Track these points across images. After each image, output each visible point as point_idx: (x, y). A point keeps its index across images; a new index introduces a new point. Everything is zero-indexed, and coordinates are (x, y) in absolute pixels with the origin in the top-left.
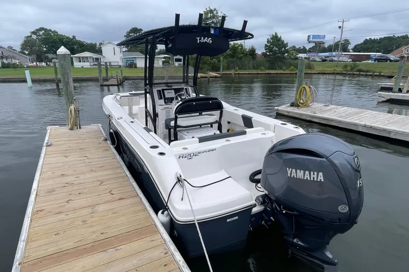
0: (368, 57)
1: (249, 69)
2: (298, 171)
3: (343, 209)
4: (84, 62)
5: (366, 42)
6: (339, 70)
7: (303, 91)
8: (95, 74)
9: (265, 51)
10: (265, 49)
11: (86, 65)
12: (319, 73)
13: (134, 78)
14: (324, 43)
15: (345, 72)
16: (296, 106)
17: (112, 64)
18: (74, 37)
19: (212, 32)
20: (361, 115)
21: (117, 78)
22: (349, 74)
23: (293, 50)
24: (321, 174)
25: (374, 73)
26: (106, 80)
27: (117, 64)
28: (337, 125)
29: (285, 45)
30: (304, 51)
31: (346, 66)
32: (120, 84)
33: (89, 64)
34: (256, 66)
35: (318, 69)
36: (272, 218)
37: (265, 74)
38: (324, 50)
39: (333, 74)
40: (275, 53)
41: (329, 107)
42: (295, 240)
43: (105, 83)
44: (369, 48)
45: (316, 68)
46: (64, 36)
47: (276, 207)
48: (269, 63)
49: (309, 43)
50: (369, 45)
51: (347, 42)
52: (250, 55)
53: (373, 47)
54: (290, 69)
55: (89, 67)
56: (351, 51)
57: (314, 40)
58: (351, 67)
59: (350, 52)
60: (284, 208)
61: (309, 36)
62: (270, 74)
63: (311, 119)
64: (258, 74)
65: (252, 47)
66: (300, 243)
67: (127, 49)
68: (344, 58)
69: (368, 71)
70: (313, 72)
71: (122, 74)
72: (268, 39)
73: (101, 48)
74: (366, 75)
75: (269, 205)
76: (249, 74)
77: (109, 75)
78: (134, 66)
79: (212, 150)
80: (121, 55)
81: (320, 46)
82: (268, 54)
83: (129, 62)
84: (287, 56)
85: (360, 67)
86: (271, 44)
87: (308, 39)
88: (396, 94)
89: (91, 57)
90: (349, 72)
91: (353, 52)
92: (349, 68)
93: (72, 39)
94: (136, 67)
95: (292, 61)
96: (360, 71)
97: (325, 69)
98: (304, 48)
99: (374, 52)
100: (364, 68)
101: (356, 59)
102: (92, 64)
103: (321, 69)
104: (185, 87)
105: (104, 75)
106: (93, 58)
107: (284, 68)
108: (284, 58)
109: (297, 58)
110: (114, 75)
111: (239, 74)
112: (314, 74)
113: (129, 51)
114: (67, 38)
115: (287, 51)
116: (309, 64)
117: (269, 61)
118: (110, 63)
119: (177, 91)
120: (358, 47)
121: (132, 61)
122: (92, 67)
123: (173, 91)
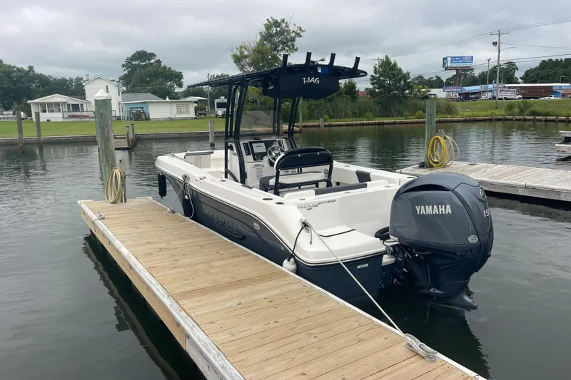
0: (550, 91)
2: (427, 207)
3: (473, 239)
4: (52, 111)
5: (544, 65)
6: (500, 113)
7: (437, 145)
9: (371, 87)
10: (372, 84)
11: (56, 116)
12: (465, 121)
14: (472, 69)
15: (510, 117)
16: (427, 167)
18: (31, 68)
19: (320, 71)
20: (520, 174)
21: (128, 138)
22: (517, 120)
23: (420, 83)
24: (448, 206)
25: (558, 116)
29: (406, 76)
30: (438, 83)
31: (510, 107)
32: (131, 146)
33: (60, 115)
34: (357, 111)
35: (464, 114)
36: (404, 270)
37: (375, 124)
38: (474, 81)
39: (491, 120)
40: (388, 89)
41: (476, 167)
42: (432, 290)
44: (549, 76)
45: (459, 112)
46: (14, 67)
47: (408, 256)
48: (379, 105)
49: (446, 69)
50: (549, 70)
51: (512, 66)
52: (346, 93)
53: (555, 74)
54: (417, 114)
55: (61, 120)
56: (520, 80)
57: (455, 65)
58: (519, 107)
59: (519, 83)
60: (417, 251)
61: (444, 59)
62: (383, 124)
64: (363, 124)
66: (437, 291)
67: (126, 89)
68: (508, 93)
69: (547, 114)
70: (456, 119)
71: (133, 130)
72: (375, 67)
74: (546, 121)
75: (401, 255)
76: (347, 125)
78: (144, 117)
79: (332, 201)
80: (120, 99)
81: (466, 75)
82: (377, 90)
83: (134, 111)
84: (410, 93)
85: (536, 108)
86: (381, 75)
87: (444, 64)
89: (64, 103)
90: (518, 117)
91: (524, 83)
92: (516, 110)
93: (27, 72)
94: (147, 119)
95: (419, 102)
96: (534, 113)
97: (476, 113)
98: (439, 78)
99: (558, 82)
100: (541, 109)
101: (529, 94)
102: (66, 115)
103: (470, 114)
104: (277, 140)
106: (68, 105)
107: (407, 113)
108: (405, 97)
109: (427, 97)
111: (330, 126)
112: (458, 121)
114: (20, 70)
115: (409, 86)
116: (449, 106)
117: (379, 103)
119: (268, 144)
120: (532, 75)
121: (140, 109)
122: (67, 120)
123: (263, 144)
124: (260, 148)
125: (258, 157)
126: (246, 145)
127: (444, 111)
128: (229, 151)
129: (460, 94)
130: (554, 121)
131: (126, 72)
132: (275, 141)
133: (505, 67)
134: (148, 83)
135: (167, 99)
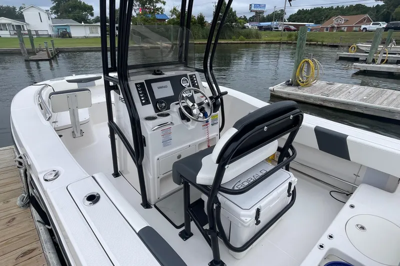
1: (199, 38)
4: (1, 30)
5: (300, 12)
6: (284, 39)
8: (16, 46)
11: (5, 34)
12: (266, 43)
13: (70, 50)
14: (264, 13)
15: (290, 41)
16: (294, 86)
17: (40, 33)
21: (47, 51)
25: (317, 42)
26: (32, 52)
27: (45, 33)
28: (361, 112)
29: (234, 14)
30: (246, 20)
32: (52, 58)
33: (7, 32)
35: (266, 39)
43: (32, 57)
44: (302, 19)
45: (263, 37)
50: (302, 16)
51: (283, 12)
52: (199, 23)
53: (305, 17)
54: (240, 38)
55: (9, 36)
56: (287, 21)
57: (255, 9)
61: (251, 5)
63: (322, 103)
65: (201, 14)
67: (56, 16)
69: (311, 41)
70: (261, 42)
71: (53, 44)
73: (22, 12)
77: (36, 46)
78: (67, 35)
80: (50, 22)
81: (260, 16)
83: (61, 31)
84: (236, 25)
87: (250, 8)
88: (371, 65)
89: (9, 24)
94: (70, 37)
95: (240, 31)
97: (272, 38)
98: (245, 17)
102: (12, 33)
103: (269, 39)
104: (189, 74)
105: (28, 46)
106: (13, 25)
107: (234, 37)
108: (233, 27)
109: (244, 28)
110: (43, 46)
113: (59, 18)
115: (235, 20)
116: (257, 34)
118: (37, 31)
119: (176, 82)
120: (293, 18)
121: (65, 30)
122: (12, 36)
123: (168, 83)
124: (163, 90)
125: (161, 106)
126: (140, 86)
127: (254, 36)
128: (112, 93)
129: (258, 27)
130: (315, 45)
131: (54, 5)
132: (186, 76)
133: (279, 12)
134: (70, 12)
135: (83, 23)
